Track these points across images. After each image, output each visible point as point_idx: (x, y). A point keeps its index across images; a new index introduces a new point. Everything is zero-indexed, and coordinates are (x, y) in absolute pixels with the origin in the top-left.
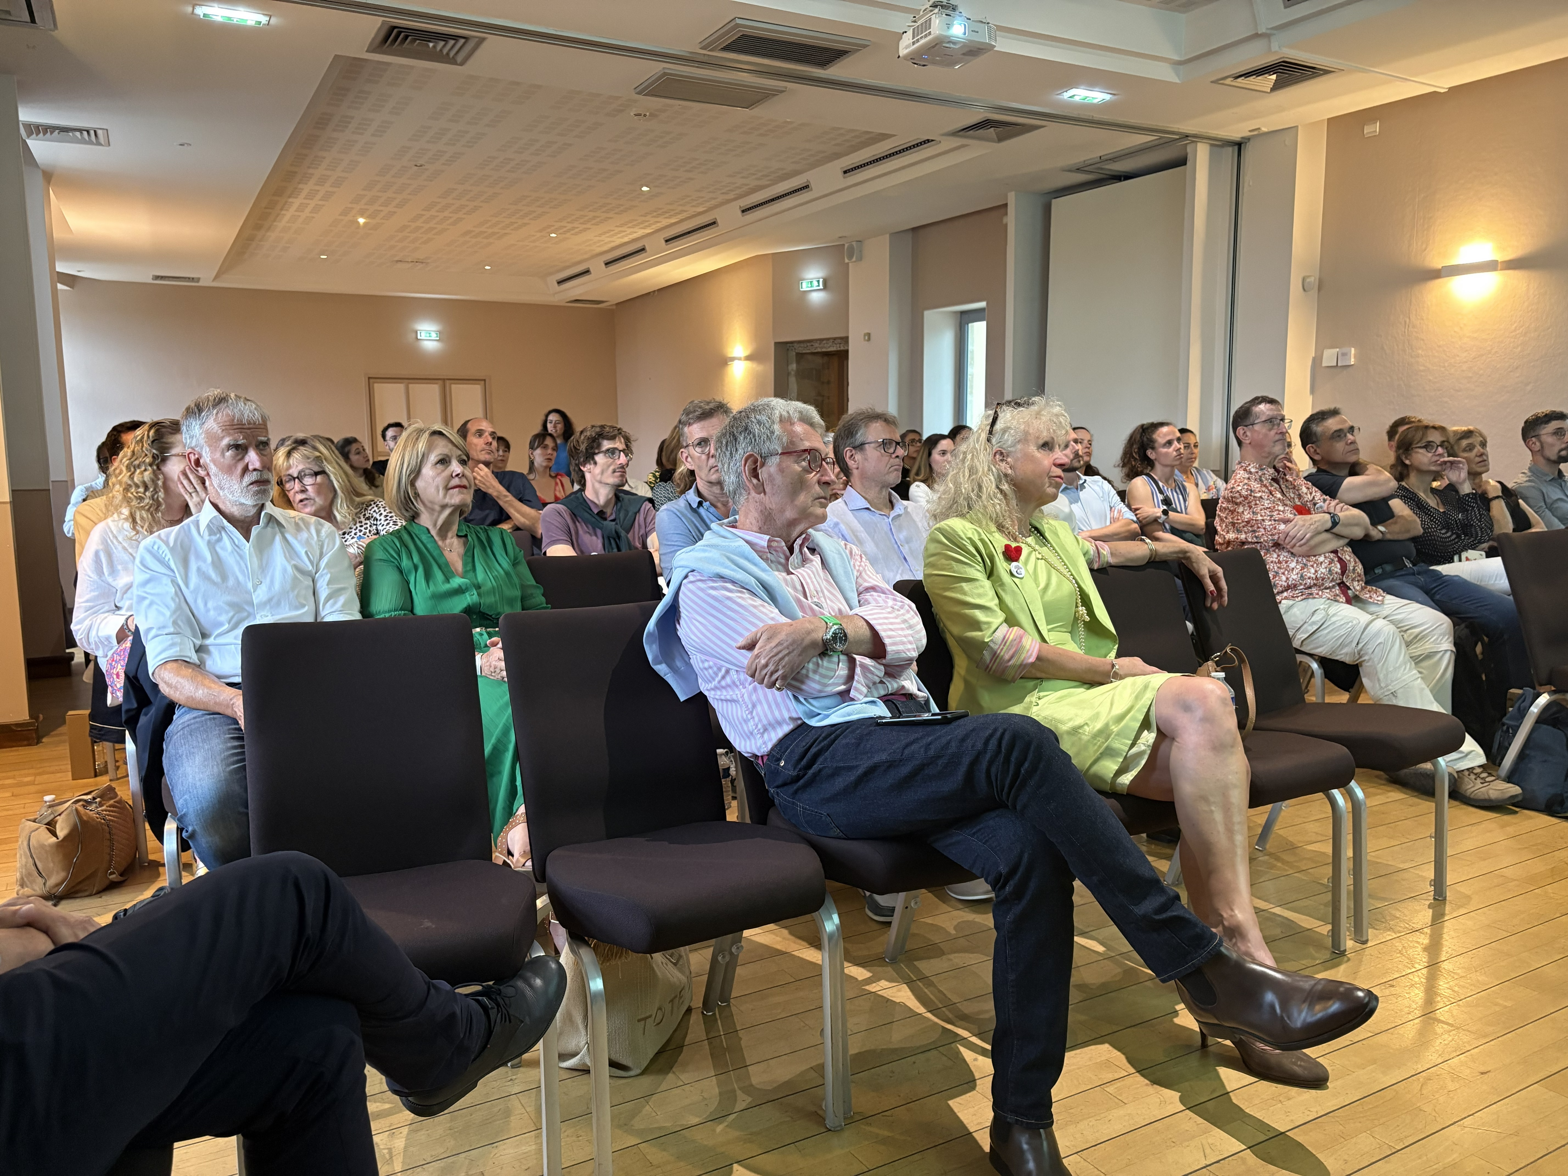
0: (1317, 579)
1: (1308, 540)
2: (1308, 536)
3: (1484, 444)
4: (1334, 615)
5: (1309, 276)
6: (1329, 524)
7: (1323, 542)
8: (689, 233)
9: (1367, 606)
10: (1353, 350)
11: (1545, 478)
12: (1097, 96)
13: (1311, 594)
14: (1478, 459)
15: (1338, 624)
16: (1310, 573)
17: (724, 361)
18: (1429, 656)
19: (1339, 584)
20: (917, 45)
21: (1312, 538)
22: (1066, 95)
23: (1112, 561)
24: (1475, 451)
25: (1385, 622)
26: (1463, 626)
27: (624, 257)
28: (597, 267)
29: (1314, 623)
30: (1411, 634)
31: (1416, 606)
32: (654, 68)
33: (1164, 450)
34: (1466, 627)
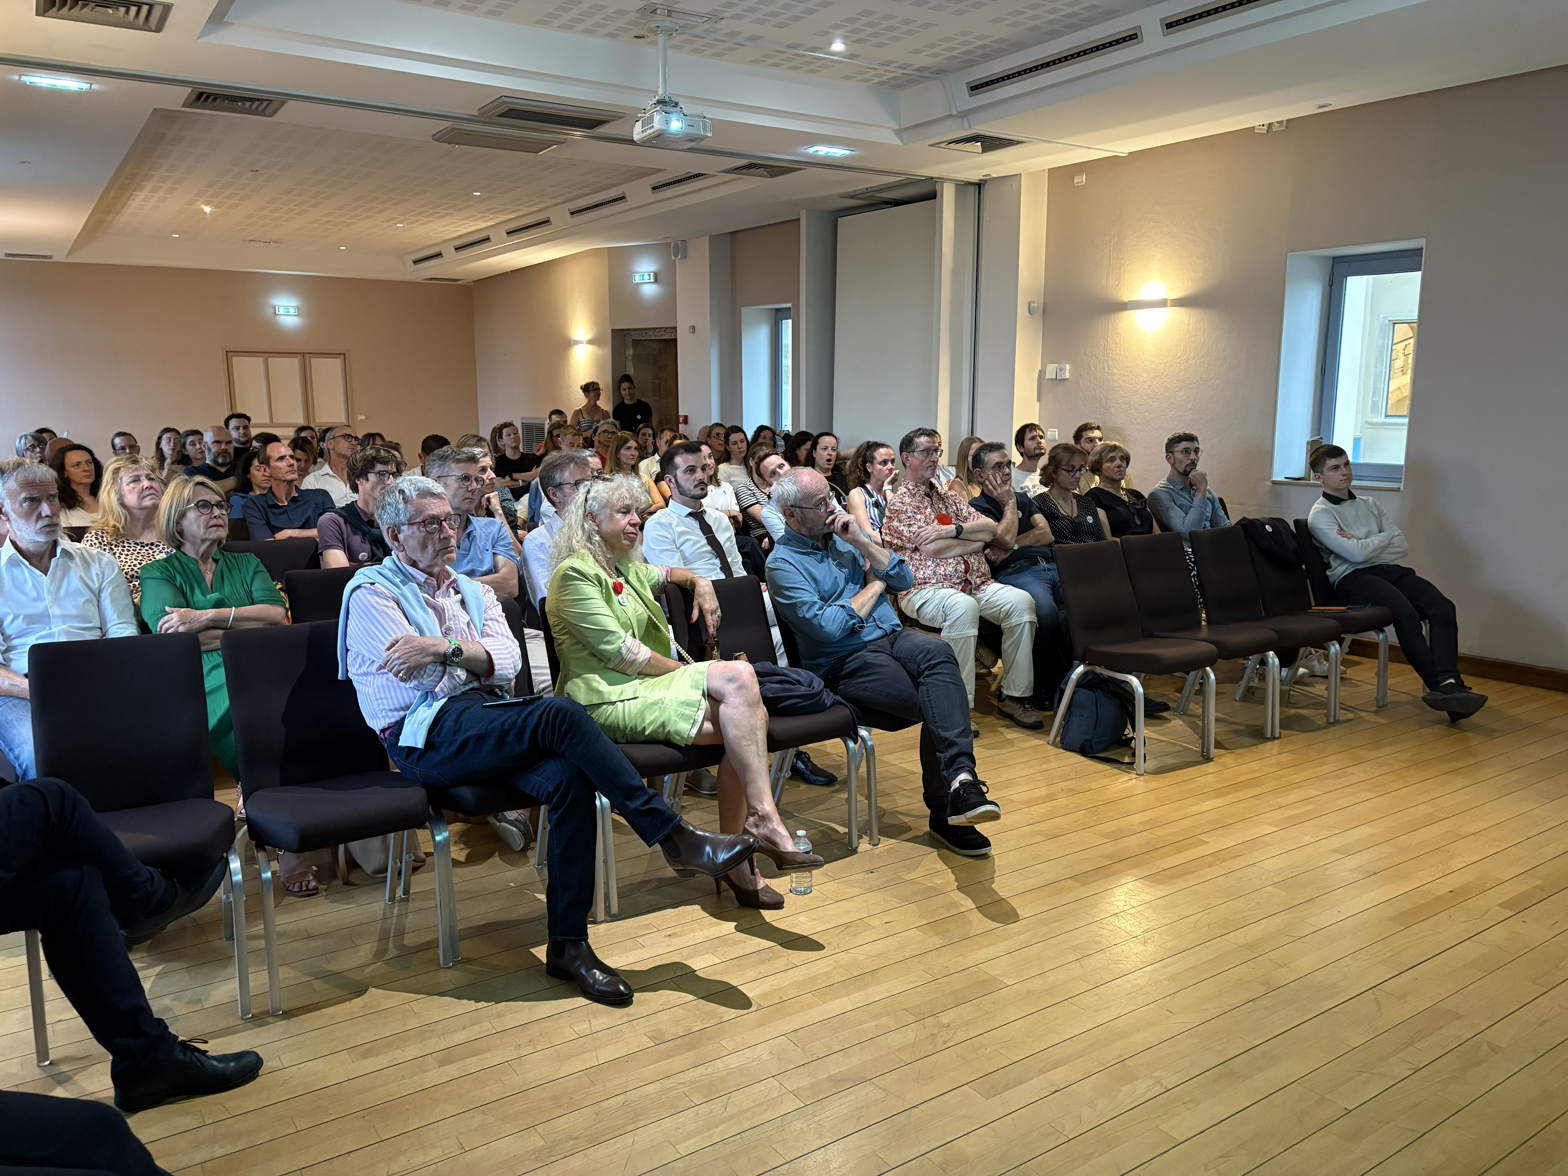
0: (945, 575)
3: (1124, 458)
5: (1034, 302)
6: (954, 534)
7: (949, 547)
8: (527, 228)
10: (1068, 366)
12: (838, 152)
14: (1116, 469)
16: (941, 570)
17: (569, 344)
19: (964, 581)
20: (645, 134)
22: (812, 150)
24: (1115, 462)
27: (472, 244)
28: (449, 252)
32: (442, 125)
33: (879, 467)
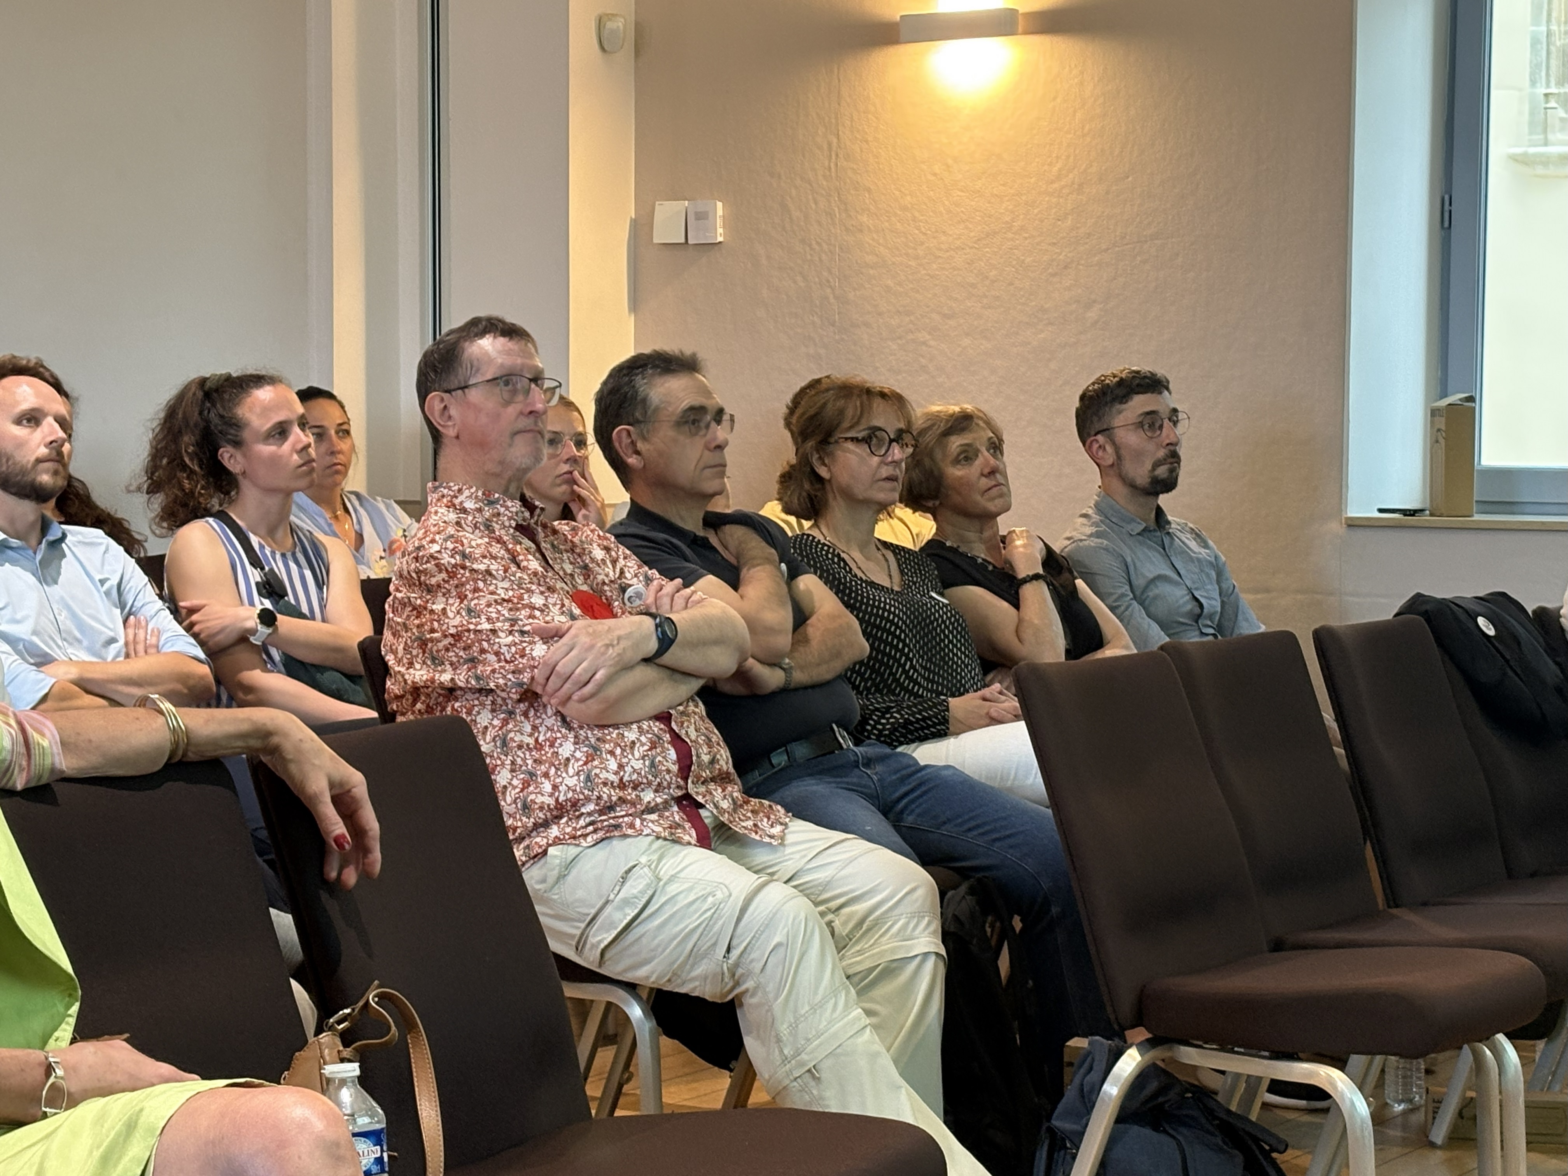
0: (624, 785)
1: (601, 687)
2: (598, 676)
3: (996, 447)
4: (672, 879)
5: (613, 17)
6: (653, 645)
7: (639, 690)
9: (748, 851)
10: (719, 206)
11: (1129, 527)
13: (617, 827)
14: (984, 482)
15: (683, 901)
16: (608, 770)
18: (890, 970)
19: (679, 800)
21: (610, 679)
23: (65, 764)
24: (979, 462)
25: (788, 890)
26: (963, 889)
29: (626, 902)
30: (850, 916)
31: (857, 845)
33: (267, 449)
34: (972, 891)
